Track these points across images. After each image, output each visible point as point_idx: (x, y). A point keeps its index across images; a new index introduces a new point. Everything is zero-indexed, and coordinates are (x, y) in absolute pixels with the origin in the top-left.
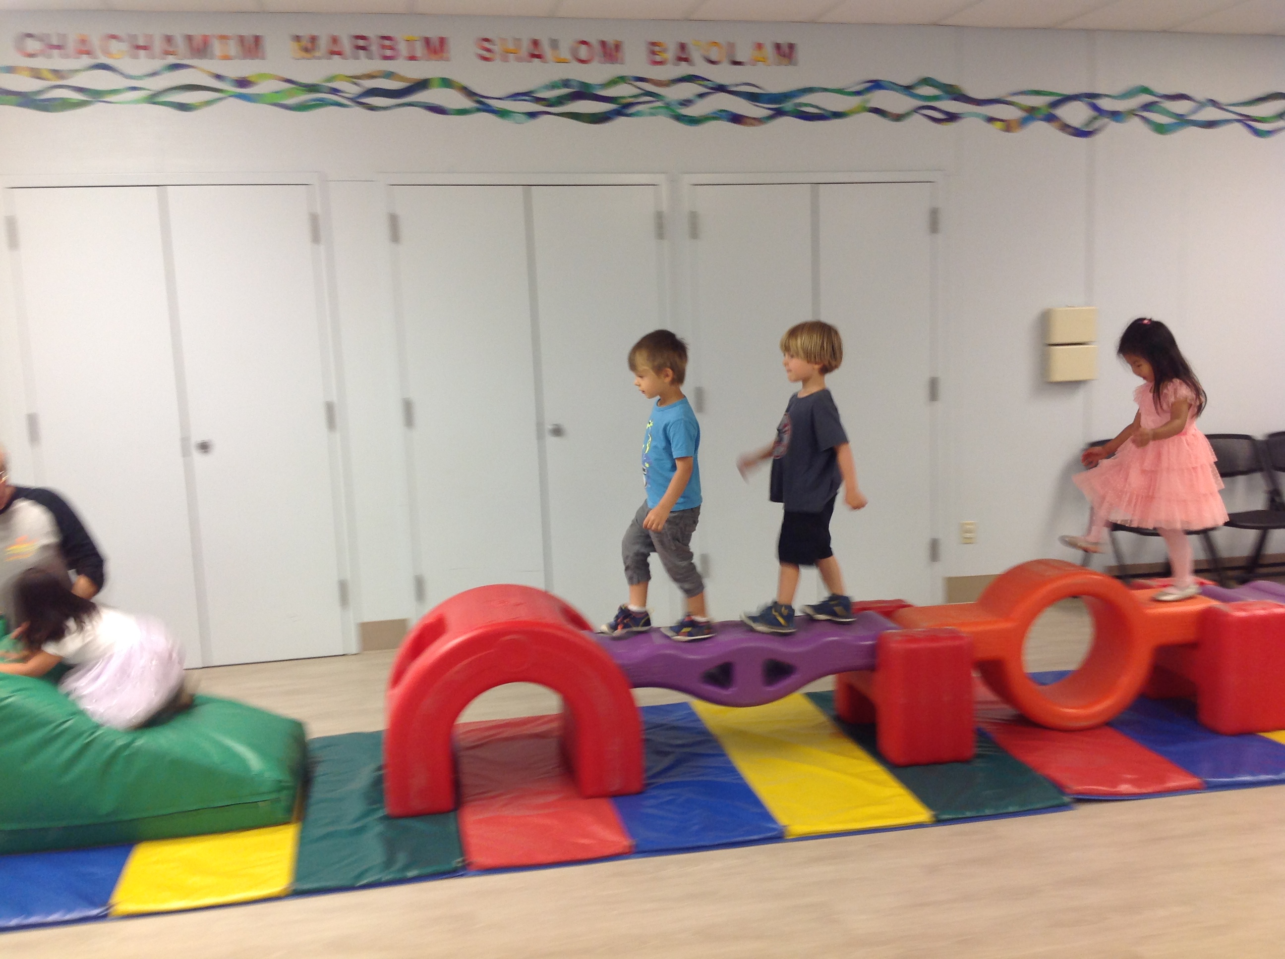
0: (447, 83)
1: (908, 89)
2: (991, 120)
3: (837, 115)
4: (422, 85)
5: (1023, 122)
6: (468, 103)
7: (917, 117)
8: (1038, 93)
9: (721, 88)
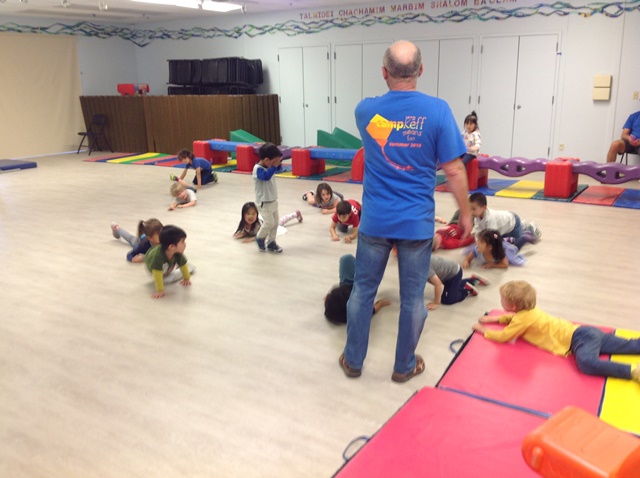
0: (423, 15)
1: (552, 6)
2: (580, 14)
3: (529, 15)
4: (418, 15)
5: (592, 14)
6: (427, 19)
7: (554, 14)
8: (598, 4)
9: (494, 10)
